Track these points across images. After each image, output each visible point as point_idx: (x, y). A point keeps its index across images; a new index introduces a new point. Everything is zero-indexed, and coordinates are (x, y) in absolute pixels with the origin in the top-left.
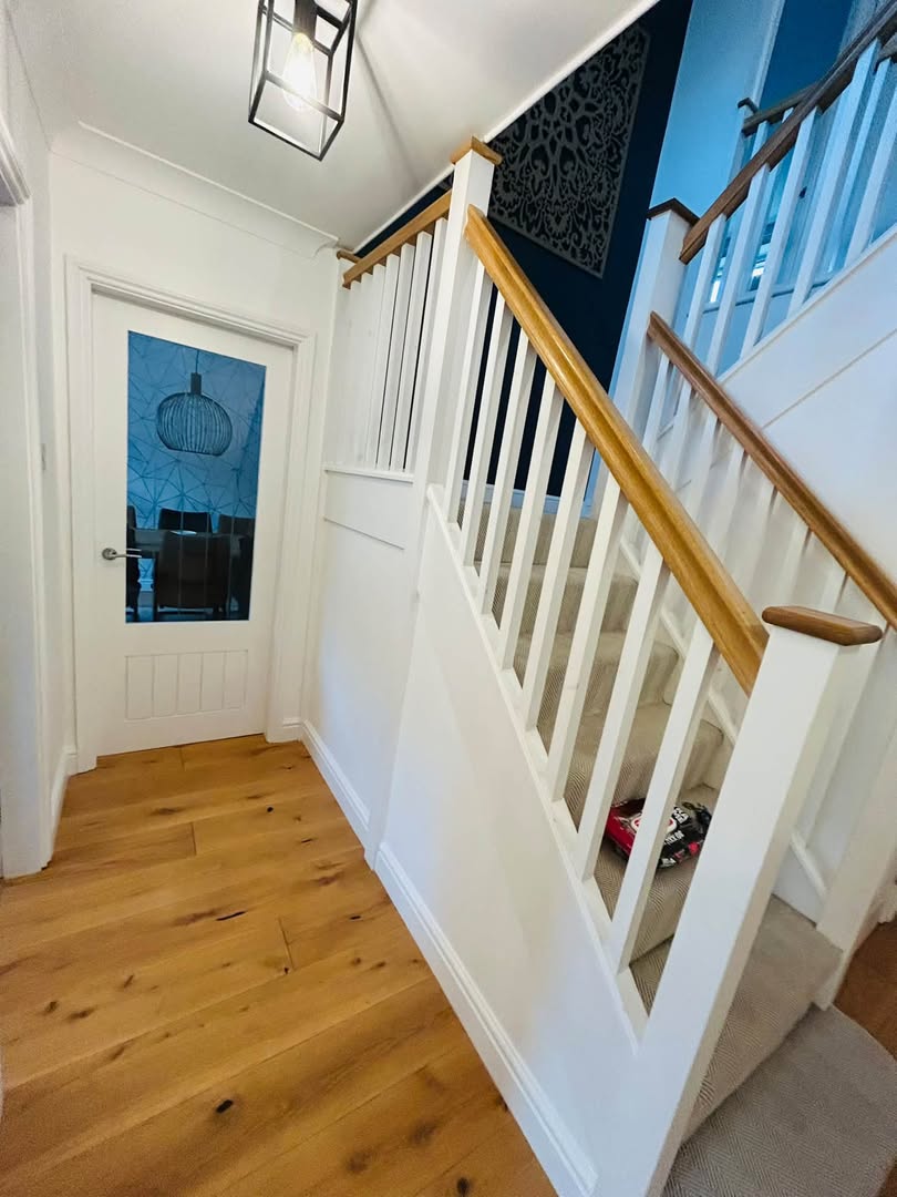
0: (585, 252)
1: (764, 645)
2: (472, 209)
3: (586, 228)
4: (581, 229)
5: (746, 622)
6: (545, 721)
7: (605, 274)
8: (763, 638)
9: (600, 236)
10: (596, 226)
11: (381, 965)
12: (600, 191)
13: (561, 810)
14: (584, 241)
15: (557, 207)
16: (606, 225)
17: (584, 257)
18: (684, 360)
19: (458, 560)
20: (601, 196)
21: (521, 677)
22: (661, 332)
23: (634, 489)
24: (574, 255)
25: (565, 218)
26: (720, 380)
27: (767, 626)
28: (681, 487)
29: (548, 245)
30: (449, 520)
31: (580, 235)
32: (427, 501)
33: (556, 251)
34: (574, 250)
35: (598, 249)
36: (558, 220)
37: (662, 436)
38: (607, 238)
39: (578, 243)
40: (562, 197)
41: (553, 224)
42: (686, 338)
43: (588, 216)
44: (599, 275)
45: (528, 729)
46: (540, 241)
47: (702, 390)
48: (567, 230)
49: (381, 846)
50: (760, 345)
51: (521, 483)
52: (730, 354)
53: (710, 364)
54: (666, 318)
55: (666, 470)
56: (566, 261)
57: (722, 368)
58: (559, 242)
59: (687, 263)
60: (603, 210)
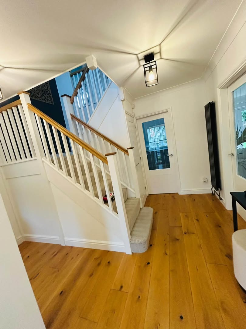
0: (48, 100)
1: (107, 159)
2: (28, 104)
3: (45, 95)
4: (44, 95)
5: (104, 157)
6: (87, 188)
7: (54, 103)
8: (106, 158)
9: (49, 96)
10: (48, 94)
11: (78, 255)
12: (45, 87)
13: (96, 198)
14: (46, 97)
15: (37, 92)
16: (50, 94)
17: (48, 101)
18: (80, 121)
19: (57, 169)
20: (46, 88)
21: (80, 184)
22: (73, 117)
23: (84, 146)
24: (46, 101)
25: (40, 94)
26: (88, 123)
27: (106, 156)
28: (90, 143)
29: (38, 100)
30: (50, 163)
31: (45, 96)
32: (43, 161)
33: (41, 101)
34: (45, 100)
35: (50, 98)
36: (38, 94)
37: (82, 135)
38: (51, 96)
39: (45, 98)
40: (37, 89)
41: (38, 95)
42: (79, 117)
43: (45, 92)
44: (53, 104)
45: (84, 190)
46: (36, 99)
47: (85, 126)
48: (41, 96)
49: (65, 239)
50: (91, 117)
51: (57, 152)
52: (87, 119)
53: (85, 121)
54: (73, 114)
55: (86, 141)
56: (44, 102)
57: (87, 121)
58: (41, 99)
59: (72, 104)
60: (48, 91)
